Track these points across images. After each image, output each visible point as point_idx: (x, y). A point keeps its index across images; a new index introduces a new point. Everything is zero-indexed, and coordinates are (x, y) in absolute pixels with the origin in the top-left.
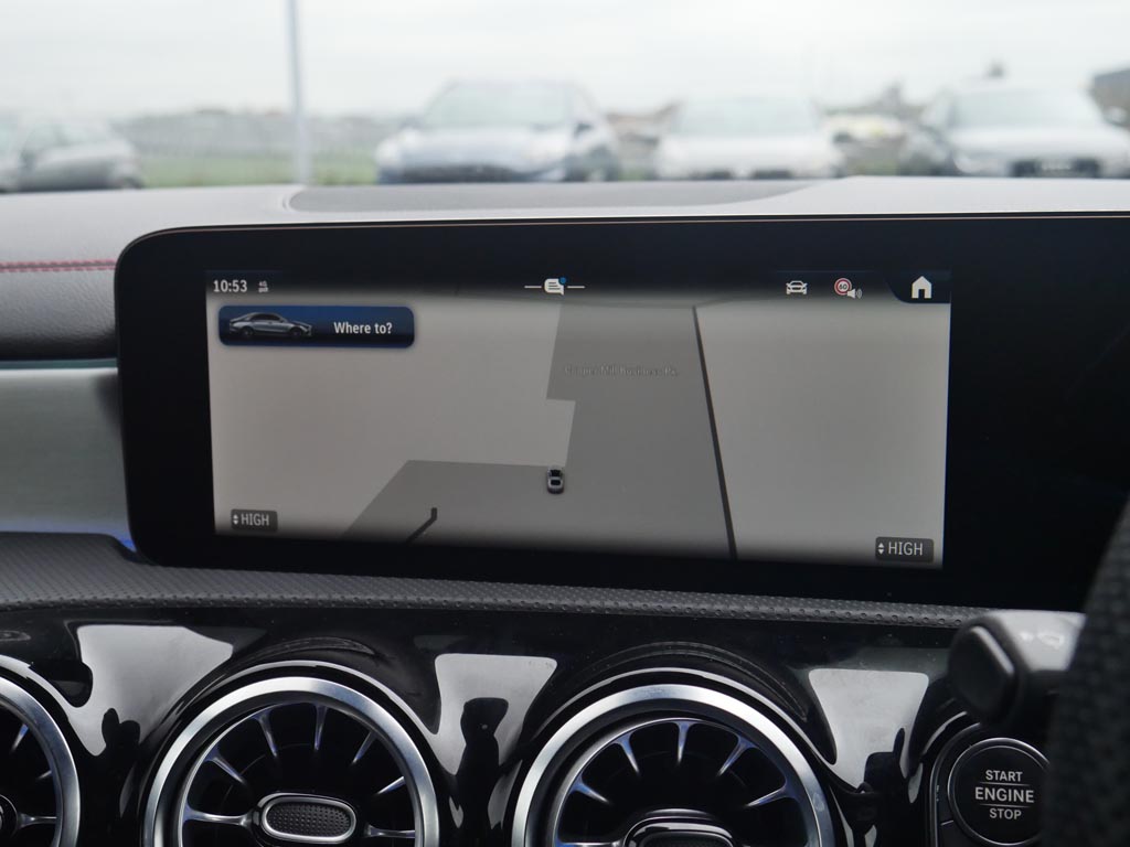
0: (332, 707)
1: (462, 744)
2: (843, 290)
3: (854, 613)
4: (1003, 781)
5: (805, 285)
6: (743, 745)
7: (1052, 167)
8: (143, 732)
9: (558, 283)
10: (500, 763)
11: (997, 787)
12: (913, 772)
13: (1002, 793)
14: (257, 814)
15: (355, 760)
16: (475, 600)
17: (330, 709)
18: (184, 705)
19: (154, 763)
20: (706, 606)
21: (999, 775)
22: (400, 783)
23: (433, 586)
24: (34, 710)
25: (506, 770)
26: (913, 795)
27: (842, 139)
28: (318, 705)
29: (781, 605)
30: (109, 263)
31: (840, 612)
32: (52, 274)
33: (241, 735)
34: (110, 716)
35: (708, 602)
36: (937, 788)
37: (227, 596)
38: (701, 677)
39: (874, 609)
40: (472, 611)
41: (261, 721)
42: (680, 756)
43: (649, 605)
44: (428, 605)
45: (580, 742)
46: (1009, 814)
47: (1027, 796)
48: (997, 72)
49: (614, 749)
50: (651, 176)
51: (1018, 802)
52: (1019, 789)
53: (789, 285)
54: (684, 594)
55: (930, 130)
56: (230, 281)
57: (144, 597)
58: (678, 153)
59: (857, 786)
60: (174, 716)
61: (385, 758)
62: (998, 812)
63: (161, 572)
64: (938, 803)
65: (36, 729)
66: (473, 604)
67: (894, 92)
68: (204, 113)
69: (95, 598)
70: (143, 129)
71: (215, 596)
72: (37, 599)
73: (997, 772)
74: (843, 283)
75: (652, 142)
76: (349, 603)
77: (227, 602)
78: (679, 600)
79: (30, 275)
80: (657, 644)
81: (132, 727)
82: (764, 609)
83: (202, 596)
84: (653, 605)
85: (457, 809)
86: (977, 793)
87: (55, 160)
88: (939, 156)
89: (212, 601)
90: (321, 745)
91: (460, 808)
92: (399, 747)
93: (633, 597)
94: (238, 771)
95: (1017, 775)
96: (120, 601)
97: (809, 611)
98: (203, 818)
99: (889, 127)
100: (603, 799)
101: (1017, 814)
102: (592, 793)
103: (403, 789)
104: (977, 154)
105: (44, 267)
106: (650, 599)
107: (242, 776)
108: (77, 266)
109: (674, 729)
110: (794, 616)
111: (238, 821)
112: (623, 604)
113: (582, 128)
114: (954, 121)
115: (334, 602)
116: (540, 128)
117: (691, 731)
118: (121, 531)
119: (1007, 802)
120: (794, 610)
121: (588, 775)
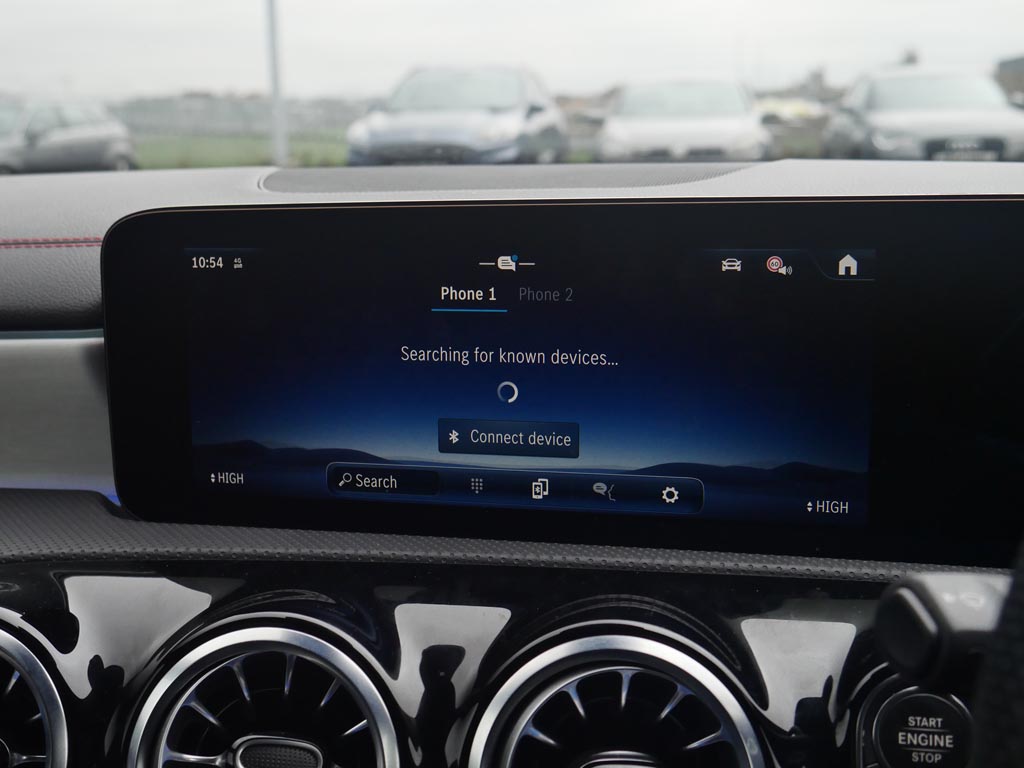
0: (301, 656)
1: (421, 688)
2: (775, 267)
3: (784, 567)
4: (925, 727)
5: (739, 263)
6: (681, 692)
7: (961, 146)
8: (127, 677)
9: (510, 261)
10: (457, 706)
11: (919, 733)
12: (840, 717)
13: (923, 738)
14: (231, 755)
15: (323, 703)
16: (433, 554)
17: (298, 658)
18: (165, 652)
19: (136, 705)
20: (647, 561)
21: (921, 721)
22: (363, 726)
23: (395, 541)
24: (26, 658)
25: (462, 713)
26: (840, 739)
27: (769, 120)
28: (288, 653)
29: (717, 560)
30: (96, 241)
31: (772, 567)
32: (44, 250)
33: (216, 681)
34: (96, 663)
35: (648, 556)
36: (863, 733)
37: (205, 550)
38: (642, 629)
39: (803, 564)
40: (432, 564)
41: (235, 668)
42: (623, 701)
43: (594, 559)
44: (390, 558)
45: (531, 689)
46: (930, 758)
47: (947, 741)
48: (911, 59)
49: (562, 696)
50: (597, 159)
51: (939, 746)
52: (939, 735)
53: (724, 263)
54: (627, 548)
55: (850, 112)
56: (207, 258)
57: (128, 550)
58: (621, 133)
59: (788, 730)
60: (155, 663)
61: (350, 703)
62: (920, 756)
63: (145, 527)
64: (863, 748)
65: (27, 676)
66: (431, 558)
67: (817, 77)
68: (192, 96)
69: (83, 551)
70: (136, 111)
71: (194, 550)
72: (30, 552)
73: (919, 719)
74: (774, 261)
75: (598, 123)
76: (317, 557)
77: (204, 555)
78: (622, 556)
79: (23, 251)
80: (603, 597)
81: (117, 671)
82: (701, 563)
83: (182, 550)
84: (597, 559)
85: (417, 750)
86: (900, 738)
87: (57, 139)
88: (858, 135)
89: (191, 554)
90: (290, 691)
91: (419, 749)
92: (363, 693)
93: (580, 552)
94: (213, 714)
95: (937, 722)
96: (105, 554)
97: (743, 565)
98: (182, 758)
99: (814, 109)
100: (551, 742)
101: (937, 758)
102: (541, 736)
103: (365, 731)
104: (893, 134)
105: (37, 243)
106: (595, 554)
107: (218, 719)
108: (67, 243)
109: (617, 676)
110: (729, 570)
111: (214, 761)
112: (571, 558)
113: (534, 110)
114: (871, 103)
115: (303, 556)
116: (495, 110)
117: (634, 679)
118: (107, 487)
119: (928, 747)
120: (729, 565)
121: (538, 720)
